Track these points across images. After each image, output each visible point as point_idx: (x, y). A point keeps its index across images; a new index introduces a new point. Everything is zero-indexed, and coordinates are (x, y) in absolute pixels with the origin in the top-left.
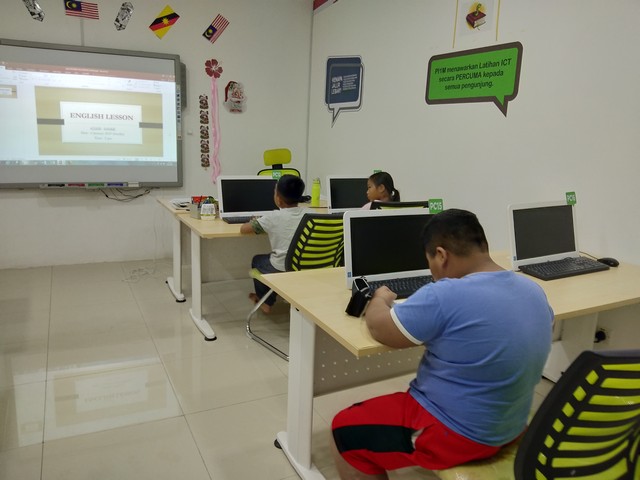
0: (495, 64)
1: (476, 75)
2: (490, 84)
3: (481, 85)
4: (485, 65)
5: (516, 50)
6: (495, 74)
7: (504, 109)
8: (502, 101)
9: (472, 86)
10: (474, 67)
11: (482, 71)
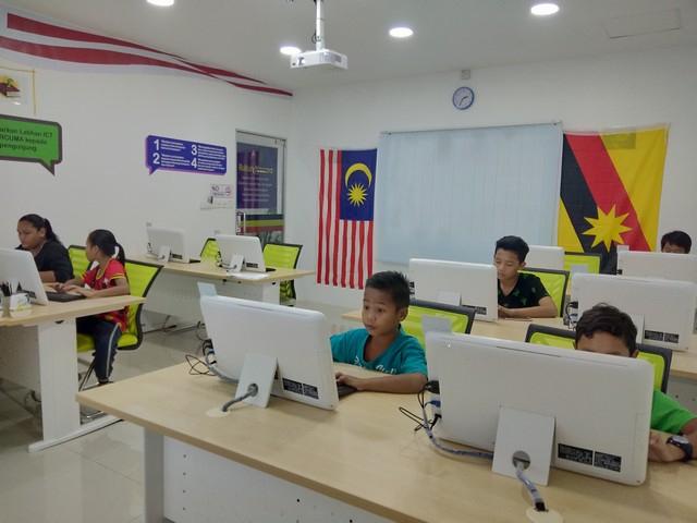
0: (37, 134)
1: (17, 139)
2: (35, 149)
3: (25, 148)
4: (26, 133)
5: (55, 129)
6: (38, 142)
7: (52, 170)
8: (49, 164)
9: (14, 147)
10: (13, 131)
11: (24, 136)
